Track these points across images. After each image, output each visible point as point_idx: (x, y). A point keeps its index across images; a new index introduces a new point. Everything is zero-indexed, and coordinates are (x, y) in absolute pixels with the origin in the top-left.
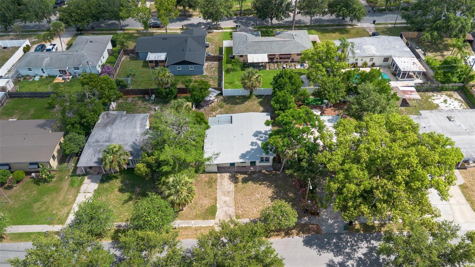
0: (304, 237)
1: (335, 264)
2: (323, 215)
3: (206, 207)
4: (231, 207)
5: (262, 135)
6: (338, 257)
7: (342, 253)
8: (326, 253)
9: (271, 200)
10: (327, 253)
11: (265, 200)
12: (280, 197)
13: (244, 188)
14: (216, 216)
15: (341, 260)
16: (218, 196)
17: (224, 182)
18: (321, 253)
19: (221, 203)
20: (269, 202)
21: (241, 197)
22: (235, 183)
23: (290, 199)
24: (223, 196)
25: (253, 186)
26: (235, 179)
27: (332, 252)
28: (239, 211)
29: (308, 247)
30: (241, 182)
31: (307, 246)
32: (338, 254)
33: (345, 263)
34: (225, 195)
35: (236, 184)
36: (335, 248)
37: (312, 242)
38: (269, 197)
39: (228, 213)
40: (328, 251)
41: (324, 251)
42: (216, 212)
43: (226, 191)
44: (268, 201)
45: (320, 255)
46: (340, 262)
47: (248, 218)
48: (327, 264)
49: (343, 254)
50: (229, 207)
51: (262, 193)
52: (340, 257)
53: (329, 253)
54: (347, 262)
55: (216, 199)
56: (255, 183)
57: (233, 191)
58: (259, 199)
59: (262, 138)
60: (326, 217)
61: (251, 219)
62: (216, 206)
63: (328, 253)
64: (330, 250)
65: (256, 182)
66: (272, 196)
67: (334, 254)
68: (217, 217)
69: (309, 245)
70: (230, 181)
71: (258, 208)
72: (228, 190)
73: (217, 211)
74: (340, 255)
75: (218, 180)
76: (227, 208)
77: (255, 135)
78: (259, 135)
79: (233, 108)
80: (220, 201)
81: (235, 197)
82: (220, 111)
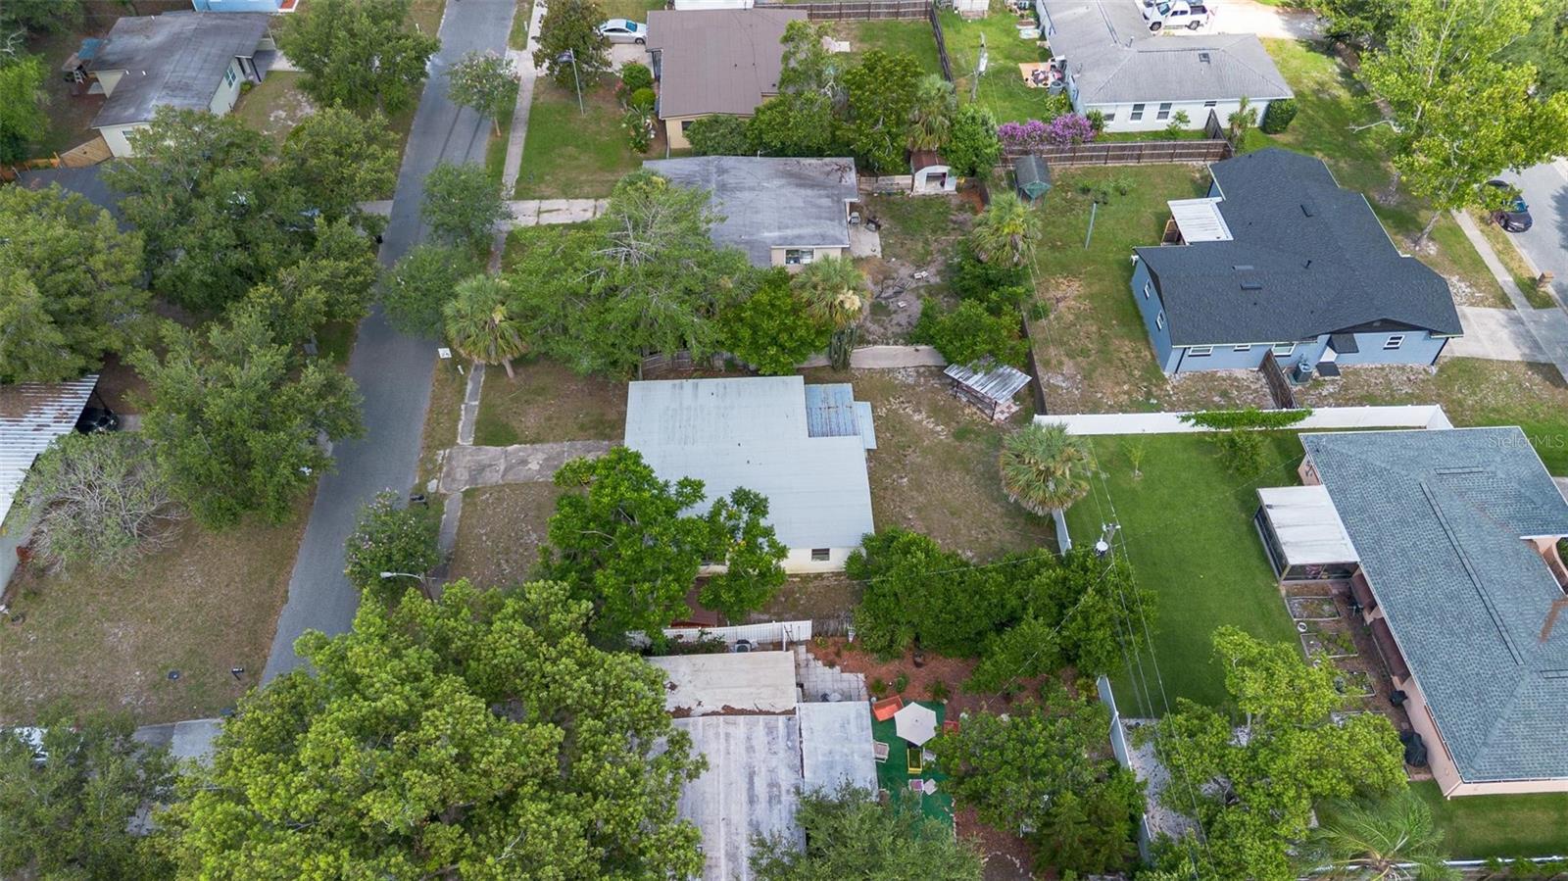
3: (514, 424)
4: (503, 476)
5: (745, 517)
14: (483, 446)
16: (547, 446)
19: (521, 453)
21: (534, 497)
24: (545, 456)
28: (487, 495)
34: (547, 460)
39: (487, 469)
42: (494, 445)
44: (508, 562)
47: (463, 517)
50: (506, 471)
55: (535, 441)
58: (519, 539)
59: (730, 517)
62: (512, 444)
68: (480, 449)
71: (488, 538)
73: (498, 446)
75: (607, 442)
76: (502, 468)
77: (741, 497)
78: (743, 509)
79: (956, 470)
80: (530, 451)
81: (536, 483)
82: (938, 433)
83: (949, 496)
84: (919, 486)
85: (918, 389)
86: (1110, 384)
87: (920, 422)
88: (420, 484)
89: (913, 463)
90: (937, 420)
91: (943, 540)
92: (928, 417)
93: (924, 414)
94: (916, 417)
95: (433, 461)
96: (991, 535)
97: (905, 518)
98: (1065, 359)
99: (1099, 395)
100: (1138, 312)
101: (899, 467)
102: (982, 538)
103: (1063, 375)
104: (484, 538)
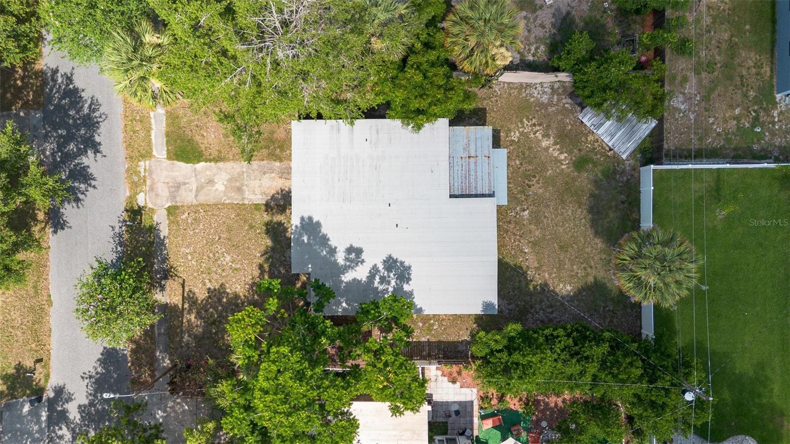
0: (123, 350)
1: (64, 403)
2: (174, 401)
3: (198, 138)
4: (196, 196)
5: (393, 283)
6: (79, 412)
7: (86, 423)
8: (86, 390)
9: (215, 289)
10: (87, 392)
11: (215, 277)
12: (222, 311)
13: (251, 227)
14: (175, 162)
15: (71, 417)
16: (229, 165)
17: (273, 178)
18: (87, 381)
19: (208, 173)
20: (209, 285)
21: (224, 219)
22: (267, 205)
23: (216, 333)
24: (228, 177)
25: (255, 250)
26: (278, 206)
27: (89, 403)
28: (186, 214)
29: (100, 356)
30: (271, 221)
31: (102, 354)
32: (84, 415)
33: (66, 422)
34: (230, 180)
35: (263, 208)
36: (97, 411)
37: (111, 365)
38: (222, 285)
39: (183, 187)
40: (90, 394)
41: (92, 387)
42: (184, 162)
43: (242, 185)
44: (210, 281)
45: (83, 378)
46: (67, 414)
47: (169, 234)
48: (64, 388)
49: (85, 425)
50: (198, 191)
51: (236, 269)
52: (78, 416)
53: (87, 397)
54: (68, 429)
55: (218, 159)
56: (266, 253)
57: (243, 199)
58: (216, 260)
59: (381, 283)
60: (170, 407)
61: (167, 241)
62: (199, 161)
63: (86, 394)
64: (94, 401)
65: (270, 257)
66: (225, 292)
67: (85, 406)
68: (173, 164)
69: (105, 359)
70: (273, 192)
71: (193, 258)
72: (245, 187)
73: (187, 163)
74: (82, 416)
75: (278, 164)
76: (194, 187)
77: (391, 263)
78: (392, 275)
79: (570, 202)
80: (215, 171)
81: (223, 204)
82: (560, 161)
83: (561, 230)
84: (536, 219)
85: (550, 109)
86: (724, 107)
87: (547, 149)
88: (130, 197)
89: (536, 194)
90: (562, 147)
91: (550, 274)
92: (555, 143)
93: (552, 140)
94: (545, 143)
95: (137, 173)
96: (589, 270)
97: (522, 251)
98: (692, 75)
99: (711, 120)
100: (774, 14)
101: (523, 198)
102: (581, 273)
103: (684, 94)
104: (190, 257)
